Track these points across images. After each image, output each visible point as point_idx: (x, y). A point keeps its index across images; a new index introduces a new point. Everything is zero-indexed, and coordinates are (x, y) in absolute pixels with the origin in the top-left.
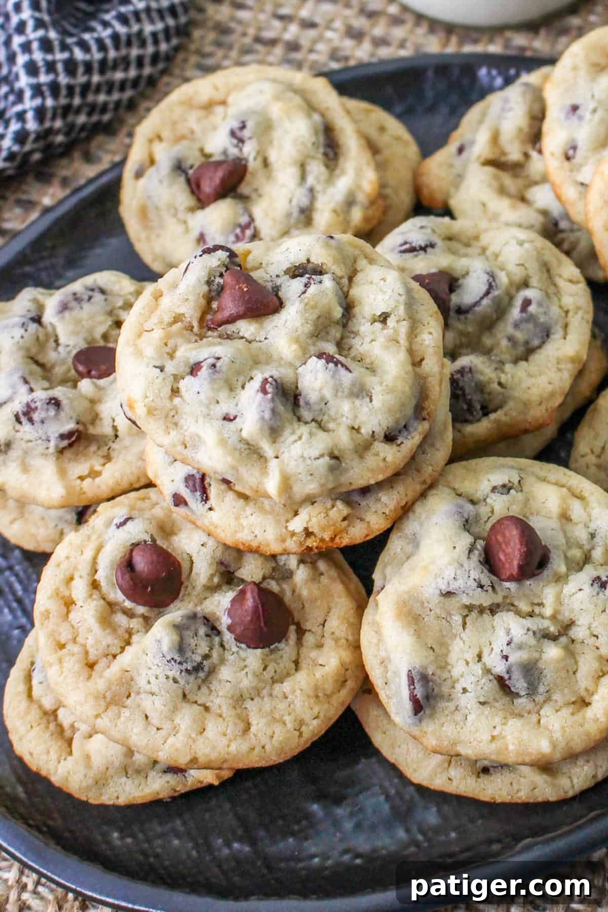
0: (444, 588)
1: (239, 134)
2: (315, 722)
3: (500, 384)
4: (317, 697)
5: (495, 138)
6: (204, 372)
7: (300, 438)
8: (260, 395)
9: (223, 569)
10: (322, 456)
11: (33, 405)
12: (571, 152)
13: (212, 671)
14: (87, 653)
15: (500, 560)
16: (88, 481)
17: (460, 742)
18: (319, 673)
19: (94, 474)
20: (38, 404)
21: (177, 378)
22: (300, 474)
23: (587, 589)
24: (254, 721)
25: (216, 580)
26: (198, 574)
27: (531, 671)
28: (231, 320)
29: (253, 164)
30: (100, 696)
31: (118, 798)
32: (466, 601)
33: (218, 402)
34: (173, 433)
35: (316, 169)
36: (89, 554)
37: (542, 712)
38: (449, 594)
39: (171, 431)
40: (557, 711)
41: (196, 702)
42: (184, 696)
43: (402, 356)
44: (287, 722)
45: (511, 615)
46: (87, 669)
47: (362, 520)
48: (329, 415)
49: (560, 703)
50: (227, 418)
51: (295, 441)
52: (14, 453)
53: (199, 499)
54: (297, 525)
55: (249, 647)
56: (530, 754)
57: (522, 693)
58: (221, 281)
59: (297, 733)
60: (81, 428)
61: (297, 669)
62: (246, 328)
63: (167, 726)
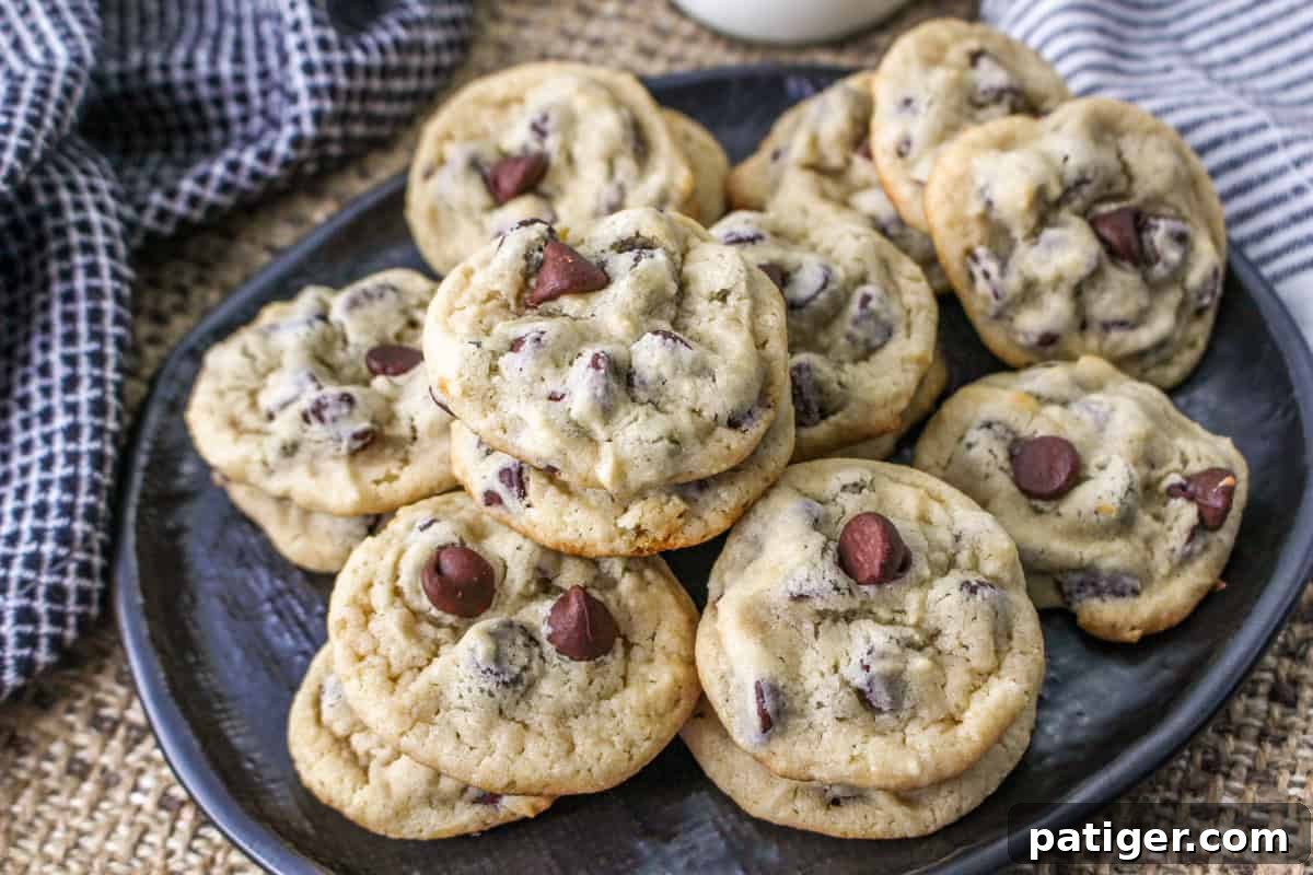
0: (796, 591)
1: (541, 127)
2: (647, 744)
3: (840, 384)
4: (648, 716)
5: (814, 142)
6: (528, 346)
7: (636, 419)
8: (592, 370)
9: (540, 576)
10: (661, 438)
11: (323, 401)
12: (904, 149)
13: (532, 685)
14: (389, 666)
15: (857, 560)
16: (384, 486)
17: (814, 764)
18: (651, 690)
19: (391, 478)
20: (330, 400)
21: (495, 355)
22: (636, 458)
23: (955, 592)
24: (578, 740)
25: (533, 587)
26: (513, 581)
27: (895, 682)
28: (553, 297)
29: (556, 159)
30: (404, 712)
31: (421, 831)
32: (819, 605)
33: (543, 379)
34: (491, 415)
35: (626, 165)
36: (389, 558)
37: (907, 731)
38: (800, 598)
39: (488, 413)
40: (924, 729)
41: (513, 719)
42: (501, 712)
43: (745, 335)
44: (616, 743)
45: (869, 622)
46: (390, 683)
47: (699, 518)
48: (667, 396)
49: (927, 720)
50: (553, 398)
51: (631, 423)
52: (302, 456)
53: (516, 493)
54: (628, 521)
55: (572, 658)
56: (894, 777)
57: (885, 708)
58: (541, 255)
59: (627, 756)
60: (376, 428)
61: (625, 685)
62: (570, 304)
63: (482, 745)
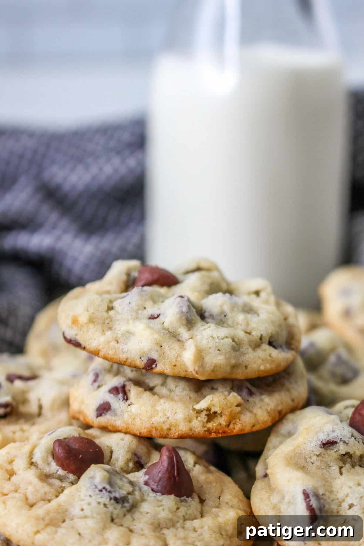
0: (325, 439)
8: (179, 299)
9: (136, 459)
10: (226, 338)
13: (135, 505)
14: (27, 498)
16: (19, 434)
18: (220, 520)
19: (23, 430)
21: (111, 301)
22: (210, 348)
26: (117, 460)
32: (342, 449)
33: (145, 308)
34: (108, 334)
38: (329, 444)
39: (107, 332)
41: (122, 525)
42: (112, 520)
46: (27, 506)
47: (250, 412)
48: (228, 323)
50: (152, 318)
51: (206, 329)
53: (121, 398)
54: (202, 405)
55: (163, 494)
60: (14, 404)
61: (202, 516)
63: (98, 539)
